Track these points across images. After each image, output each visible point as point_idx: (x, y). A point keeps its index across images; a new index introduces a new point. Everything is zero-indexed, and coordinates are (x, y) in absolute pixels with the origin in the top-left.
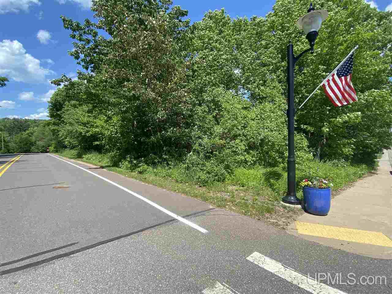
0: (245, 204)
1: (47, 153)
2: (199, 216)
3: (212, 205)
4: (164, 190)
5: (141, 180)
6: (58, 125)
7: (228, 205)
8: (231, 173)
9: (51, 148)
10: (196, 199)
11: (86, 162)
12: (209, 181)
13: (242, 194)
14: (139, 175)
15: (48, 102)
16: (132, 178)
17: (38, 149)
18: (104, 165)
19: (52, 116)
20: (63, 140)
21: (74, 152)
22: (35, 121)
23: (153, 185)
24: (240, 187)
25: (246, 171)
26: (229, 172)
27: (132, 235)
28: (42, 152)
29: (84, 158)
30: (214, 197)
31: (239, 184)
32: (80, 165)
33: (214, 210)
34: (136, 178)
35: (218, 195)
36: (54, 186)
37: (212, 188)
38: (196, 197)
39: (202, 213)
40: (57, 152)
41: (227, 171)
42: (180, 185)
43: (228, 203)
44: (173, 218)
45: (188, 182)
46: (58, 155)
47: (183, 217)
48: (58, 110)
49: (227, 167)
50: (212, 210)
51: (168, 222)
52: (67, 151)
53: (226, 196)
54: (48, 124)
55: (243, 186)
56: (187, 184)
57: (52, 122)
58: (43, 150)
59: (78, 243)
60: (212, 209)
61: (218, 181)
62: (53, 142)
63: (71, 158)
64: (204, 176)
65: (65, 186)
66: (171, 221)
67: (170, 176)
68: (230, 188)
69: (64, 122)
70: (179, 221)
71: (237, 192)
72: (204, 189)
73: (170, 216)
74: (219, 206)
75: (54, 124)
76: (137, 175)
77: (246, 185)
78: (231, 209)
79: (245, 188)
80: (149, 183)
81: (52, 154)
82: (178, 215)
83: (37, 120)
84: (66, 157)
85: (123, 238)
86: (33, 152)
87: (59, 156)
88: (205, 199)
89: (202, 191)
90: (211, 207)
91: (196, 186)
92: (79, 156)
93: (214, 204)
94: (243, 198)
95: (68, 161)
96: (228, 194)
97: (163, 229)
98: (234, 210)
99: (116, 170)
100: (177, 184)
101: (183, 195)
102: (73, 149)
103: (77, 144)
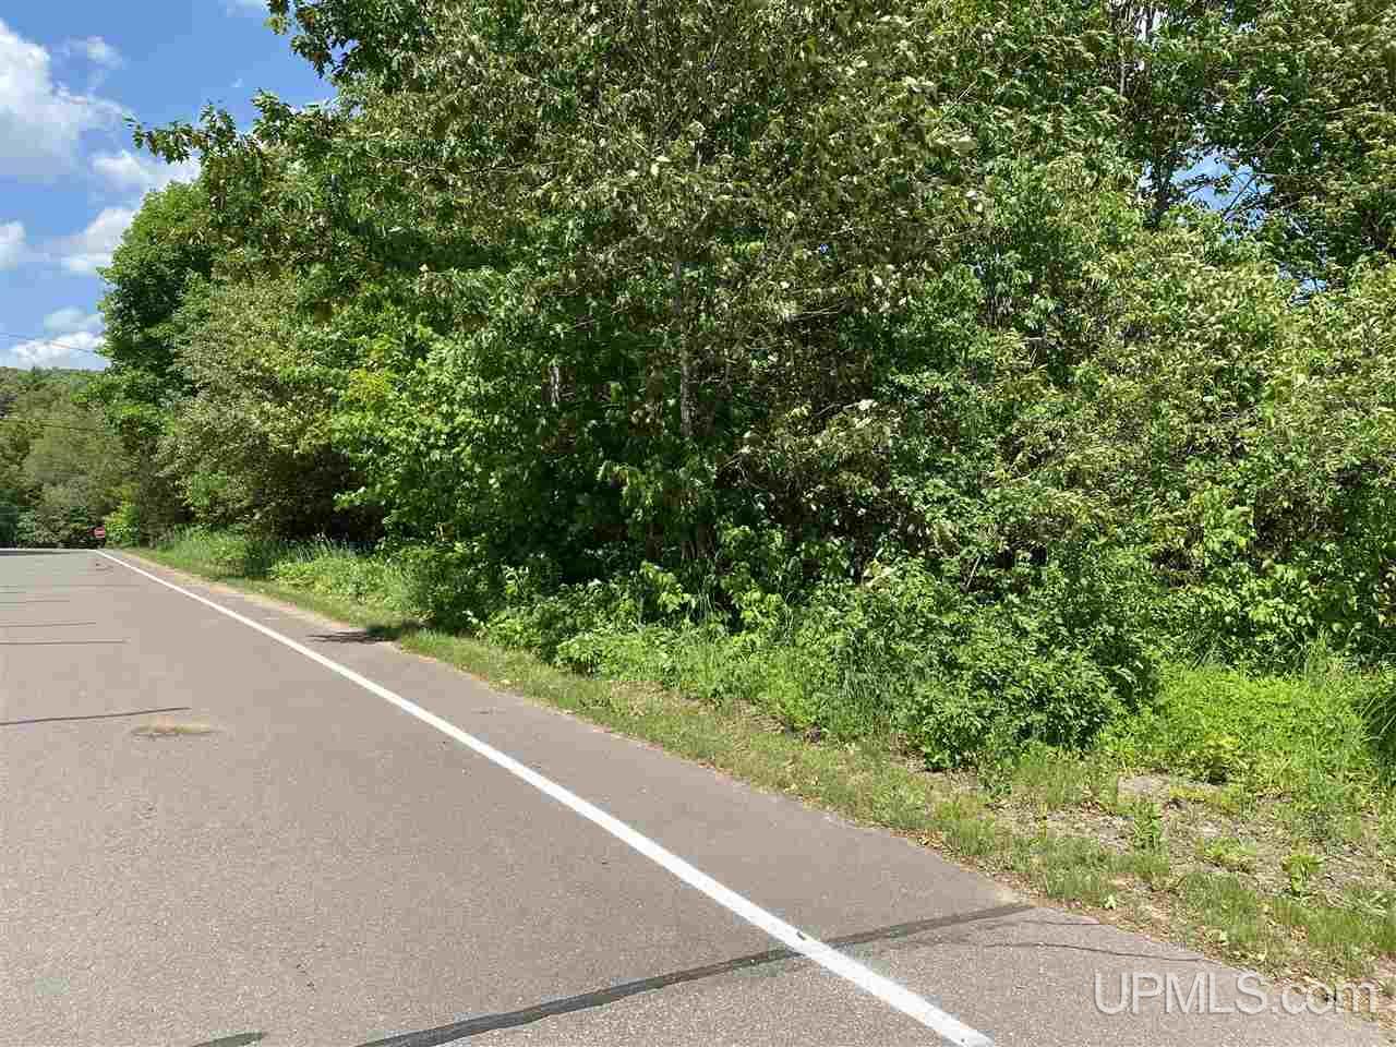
0: (1232, 890)
1: (94, 547)
2: (931, 942)
3: (1015, 887)
4: (719, 776)
5: (582, 708)
6: (150, 396)
7: (1114, 889)
8: (1138, 690)
9: (117, 522)
10: (912, 844)
11: (296, 601)
12: (991, 738)
13: (1208, 831)
14: (575, 679)
15: (101, 271)
16: (536, 694)
17: (48, 523)
18: (382, 618)
19: (122, 349)
20: (174, 477)
21: (230, 545)
22: (36, 380)
23: (653, 740)
24: (1195, 779)
25: (1239, 683)
26: (1129, 686)
27: (548, 1019)
28: (68, 544)
29: (281, 580)
30: (1026, 839)
31: (1193, 764)
32: (262, 615)
33: (1027, 915)
34: (555, 698)
35: (1049, 823)
36: (140, 721)
37: (1009, 777)
38: (911, 828)
39: (950, 926)
40: (142, 541)
41: (1113, 677)
42: (812, 753)
43: (1118, 882)
44: (772, 939)
45: (855, 738)
46: (153, 559)
47: (837, 943)
48: (151, 319)
49: (1114, 653)
50: (1013, 917)
51: (743, 962)
52: (194, 542)
53: (1103, 836)
54: (106, 394)
55: (1217, 779)
56: (853, 748)
57: (124, 380)
58: (75, 530)
59: (260, 1036)
60: (1011, 909)
61: (1052, 739)
62: (126, 490)
63: (218, 578)
64: (955, 706)
65: (190, 726)
66: (762, 958)
67: (749, 696)
68: (1132, 785)
69: (183, 382)
70: (810, 963)
71: (1173, 814)
72: (961, 786)
73: (754, 930)
74: (1056, 895)
75: (134, 393)
76: (560, 680)
77: (1240, 772)
78: (1136, 920)
79: (1231, 788)
80: (627, 728)
81: (123, 553)
82: (806, 930)
83: (49, 373)
84: (187, 569)
85: (497, 1032)
86: (24, 543)
87: (153, 565)
88: (971, 849)
89: (946, 792)
90: (1006, 896)
91: (912, 764)
92: (255, 568)
93: (1027, 877)
94: (1218, 857)
95: (204, 594)
96: (1119, 822)
97: (716, 999)
98: (1154, 924)
99: (446, 647)
100: (791, 745)
101: (829, 817)
102: (225, 527)
103: (245, 503)
